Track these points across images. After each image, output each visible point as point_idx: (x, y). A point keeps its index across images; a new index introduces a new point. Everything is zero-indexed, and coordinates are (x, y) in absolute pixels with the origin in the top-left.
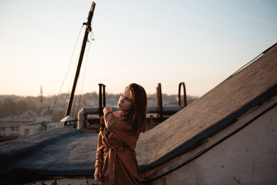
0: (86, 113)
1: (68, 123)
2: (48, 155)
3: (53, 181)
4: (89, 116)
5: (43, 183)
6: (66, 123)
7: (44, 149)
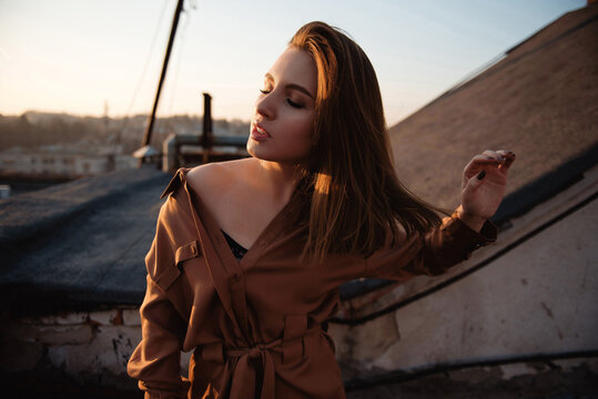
0: (179, 143)
1: (148, 160)
2: (103, 236)
3: (114, 314)
4: (185, 149)
5: (88, 319)
6: (143, 159)
7: (94, 219)
